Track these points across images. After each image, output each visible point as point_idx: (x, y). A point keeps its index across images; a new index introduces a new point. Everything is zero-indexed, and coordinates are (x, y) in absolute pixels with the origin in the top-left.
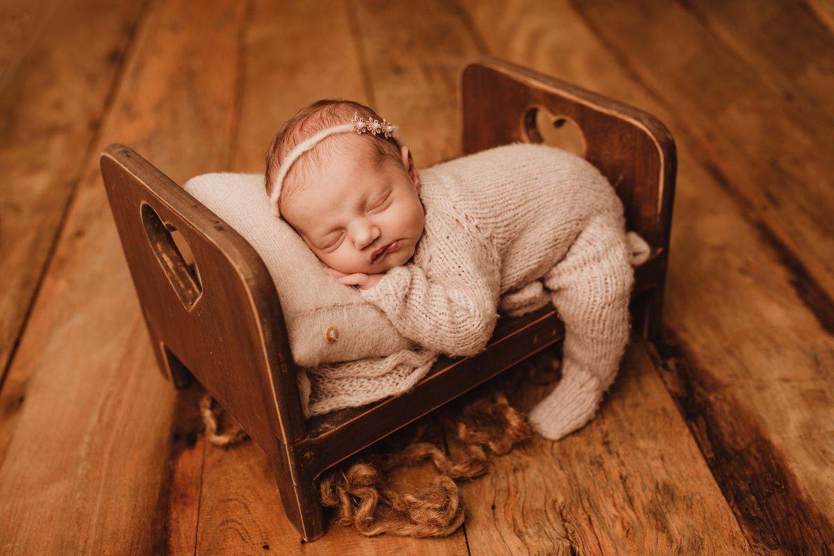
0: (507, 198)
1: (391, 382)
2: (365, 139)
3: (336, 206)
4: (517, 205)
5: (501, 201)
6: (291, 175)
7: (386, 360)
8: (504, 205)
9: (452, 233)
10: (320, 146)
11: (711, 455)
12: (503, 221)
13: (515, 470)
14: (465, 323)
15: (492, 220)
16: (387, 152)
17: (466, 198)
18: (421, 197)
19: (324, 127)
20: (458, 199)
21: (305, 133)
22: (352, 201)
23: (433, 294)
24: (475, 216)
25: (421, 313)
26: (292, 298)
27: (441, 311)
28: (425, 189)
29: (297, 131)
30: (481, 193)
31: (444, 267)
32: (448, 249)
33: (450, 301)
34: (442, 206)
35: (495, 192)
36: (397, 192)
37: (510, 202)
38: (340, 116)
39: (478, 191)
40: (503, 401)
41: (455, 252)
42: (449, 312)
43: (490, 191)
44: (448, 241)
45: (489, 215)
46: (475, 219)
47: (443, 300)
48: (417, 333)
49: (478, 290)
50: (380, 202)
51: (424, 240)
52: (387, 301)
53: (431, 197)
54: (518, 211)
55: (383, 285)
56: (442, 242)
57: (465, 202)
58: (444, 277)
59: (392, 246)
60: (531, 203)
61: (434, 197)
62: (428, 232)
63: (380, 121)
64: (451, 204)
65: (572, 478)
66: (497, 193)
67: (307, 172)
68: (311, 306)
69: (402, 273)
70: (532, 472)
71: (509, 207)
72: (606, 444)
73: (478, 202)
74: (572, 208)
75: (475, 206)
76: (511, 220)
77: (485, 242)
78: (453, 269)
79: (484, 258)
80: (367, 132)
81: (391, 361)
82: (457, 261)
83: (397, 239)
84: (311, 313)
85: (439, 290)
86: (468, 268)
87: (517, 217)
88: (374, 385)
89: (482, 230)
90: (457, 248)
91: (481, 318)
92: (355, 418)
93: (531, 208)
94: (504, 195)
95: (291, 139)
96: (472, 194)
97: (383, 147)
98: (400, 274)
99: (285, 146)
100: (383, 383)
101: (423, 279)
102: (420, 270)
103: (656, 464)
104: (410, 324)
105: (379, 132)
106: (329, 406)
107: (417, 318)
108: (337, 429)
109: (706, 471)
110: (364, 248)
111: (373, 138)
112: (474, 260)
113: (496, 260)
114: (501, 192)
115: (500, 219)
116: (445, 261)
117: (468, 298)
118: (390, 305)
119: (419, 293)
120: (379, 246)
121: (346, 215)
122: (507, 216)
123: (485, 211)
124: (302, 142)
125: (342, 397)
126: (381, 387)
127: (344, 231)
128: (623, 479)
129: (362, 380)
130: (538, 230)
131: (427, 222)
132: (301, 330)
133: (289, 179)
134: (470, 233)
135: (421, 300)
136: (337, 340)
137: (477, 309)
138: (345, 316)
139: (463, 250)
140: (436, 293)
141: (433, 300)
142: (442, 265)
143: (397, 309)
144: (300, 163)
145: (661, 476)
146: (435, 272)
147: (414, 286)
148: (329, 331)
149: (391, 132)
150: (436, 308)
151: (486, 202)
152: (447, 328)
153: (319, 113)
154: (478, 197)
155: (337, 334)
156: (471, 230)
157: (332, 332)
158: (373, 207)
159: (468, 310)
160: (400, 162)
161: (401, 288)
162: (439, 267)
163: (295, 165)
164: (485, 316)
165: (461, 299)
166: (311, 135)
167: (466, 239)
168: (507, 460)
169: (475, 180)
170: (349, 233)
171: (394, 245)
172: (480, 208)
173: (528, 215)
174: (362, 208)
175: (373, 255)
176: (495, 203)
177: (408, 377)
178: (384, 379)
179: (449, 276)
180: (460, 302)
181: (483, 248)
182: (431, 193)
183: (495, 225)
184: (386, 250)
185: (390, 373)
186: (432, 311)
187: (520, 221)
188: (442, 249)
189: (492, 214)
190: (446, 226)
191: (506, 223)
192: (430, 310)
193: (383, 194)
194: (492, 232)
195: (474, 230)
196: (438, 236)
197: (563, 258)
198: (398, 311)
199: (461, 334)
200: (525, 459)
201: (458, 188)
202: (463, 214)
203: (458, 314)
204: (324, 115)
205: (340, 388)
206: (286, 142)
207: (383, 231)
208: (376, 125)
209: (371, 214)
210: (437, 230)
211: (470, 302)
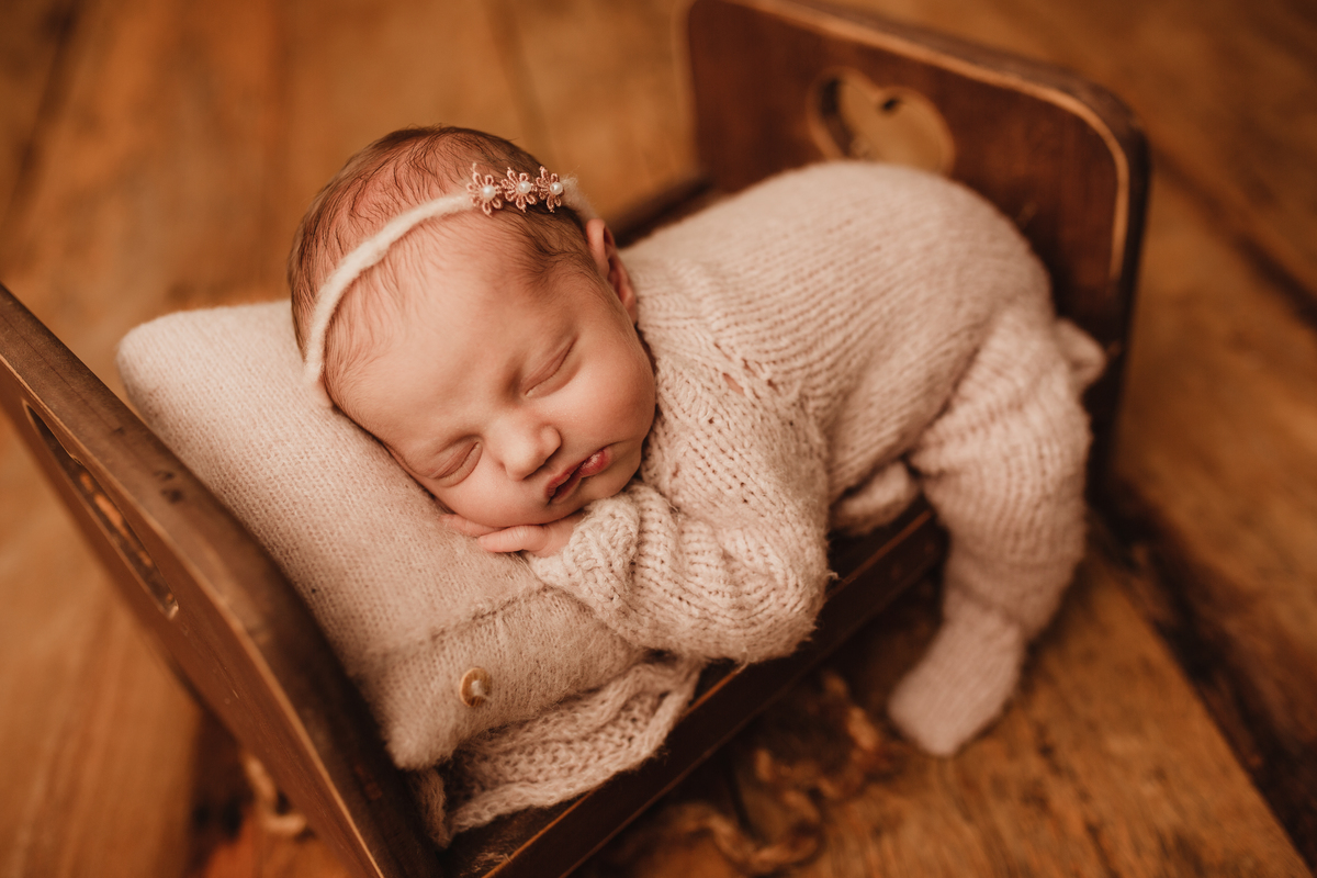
0: (825, 304)
1: (616, 739)
2: (501, 224)
3: (451, 389)
4: (846, 316)
5: (814, 313)
6: (341, 326)
7: (601, 696)
8: (821, 320)
9: (720, 410)
10: (399, 253)
11: (1256, 761)
12: (822, 359)
13: (877, 833)
14: (766, 604)
15: (800, 362)
16: (556, 245)
17: (739, 318)
18: (641, 327)
19: (403, 203)
20: (722, 323)
21: (362, 222)
22: (489, 374)
23: (690, 548)
24: (763, 358)
25: (668, 596)
26: (374, 618)
27: (713, 586)
28: (649, 306)
29: (343, 216)
30: (768, 301)
31: (710, 488)
32: (714, 449)
33: (727, 557)
34: (691, 345)
35: (798, 294)
36: (589, 339)
37: (832, 311)
38: (441, 172)
39: (762, 298)
40: (836, 686)
41: (730, 451)
42: (730, 588)
43: (788, 293)
44: (711, 430)
45: (793, 350)
46: (765, 367)
47: (714, 560)
48: (664, 635)
49: (788, 529)
50: (552, 369)
51: (659, 430)
52: (591, 584)
53: (664, 324)
54: (851, 328)
55: (577, 548)
56: (699, 434)
57: (739, 329)
58: (712, 509)
59: (591, 464)
60: (875, 306)
61: (670, 324)
62: (666, 413)
63: (533, 174)
64: (711, 339)
65: (992, 840)
66: (804, 296)
67: (375, 318)
68: (420, 633)
69: (618, 514)
70: (911, 833)
71: (833, 323)
72: (1046, 751)
73: (766, 323)
74: (958, 304)
75: (761, 335)
76: (839, 353)
77: (792, 414)
78: (729, 492)
79: (793, 451)
80: (505, 205)
81: (613, 696)
82: (737, 472)
83: (600, 446)
84: (423, 648)
85: (703, 537)
86: (763, 484)
87: (849, 343)
88: (581, 751)
89: (781, 388)
90: (734, 442)
91: (800, 591)
92: (550, 826)
93: (875, 319)
94: (818, 297)
95: (332, 236)
96: (752, 306)
97: (546, 234)
98: (613, 516)
99: (321, 255)
100: (600, 744)
101: (664, 519)
102: (655, 496)
103: (1150, 790)
104: (646, 619)
105: (532, 201)
106: (490, 809)
107: (662, 605)
108: (513, 857)
109: (1252, 798)
110: (528, 477)
111: (520, 220)
112: (773, 464)
113: (816, 448)
114: (811, 291)
115: (815, 355)
116: (711, 476)
117: (768, 550)
118: (599, 591)
119: (661, 554)
120: (560, 468)
121: (477, 407)
122: (830, 344)
123: (785, 342)
124: (357, 246)
125: (516, 788)
126: (596, 756)
127: (476, 440)
128: (1093, 831)
129: (554, 746)
130: (895, 363)
131: (662, 390)
132: (404, 694)
133: (337, 333)
134: (757, 402)
135: (665, 568)
136: (488, 699)
137: (790, 572)
138: (502, 636)
139: (747, 444)
140: (696, 546)
141: (692, 563)
142: (704, 484)
143: (616, 597)
144: (358, 297)
145: (1167, 817)
146: (689, 499)
147: (647, 537)
148: (468, 682)
149: (561, 195)
150: (699, 580)
151: (783, 322)
152: (728, 622)
153: (391, 166)
154: (764, 311)
155: (488, 689)
156: (760, 393)
157: (475, 684)
158: (538, 381)
159: (771, 576)
160: (588, 261)
161: (620, 549)
162: (698, 489)
163: (347, 302)
164: (806, 583)
165: (754, 553)
166: (376, 228)
167: (751, 418)
168: (859, 812)
169: (752, 268)
170: (490, 446)
171: (595, 459)
172: (772, 337)
173: (870, 335)
174: (513, 388)
175: (548, 489)
176: (800, 319)
177: (653, 722)
178: (602, 736)
179: (721, 506)
180: (751, 559)
181: (788, 427)
182: (662, 315)
183: (807, 371)
184: (577, 474)
185: (614, 722)
186: (691, 587)
187: (856, 350)
188: (700, 448)
189: (799, 346)
190: (706, 395)
191: (828, 361)
192: (687, 586)
193: (558, 350)
194: (804, 387)
195: (764, 392)
196: (689, 421)
197: (946, 408)
198: (617, 603)
199: (759, 628)
200: (894, 803)
201: (719, 296)
202: (737, 358)
203: (749, 587)
204: (402, 171)
205: (508, 769)
206: (321, 243)
207: (566, 432)
208: (522, 187)
209: (535, 397)
210: (686, 405)
211: (773, 558)
